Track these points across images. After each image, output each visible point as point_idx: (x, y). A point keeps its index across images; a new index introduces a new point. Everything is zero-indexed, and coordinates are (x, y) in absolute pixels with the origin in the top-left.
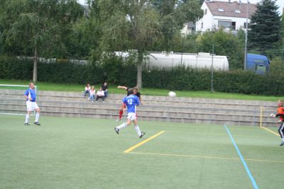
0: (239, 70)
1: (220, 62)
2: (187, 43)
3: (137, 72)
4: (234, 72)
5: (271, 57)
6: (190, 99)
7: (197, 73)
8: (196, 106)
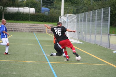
0: (39, 13)
1: (32, 10)
2: (20, 4)
3: (2, 14)
4: (37, 14)
5: (50, 9)
6: (21, 24)
7: (24, 15)
8: (24, 26)
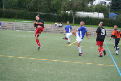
0: (107, 18)
1: (101, 15)
2: (90, 9)
3: (73, 18)
4: (106, 19)
5: (118, 14)
6: (91, 28)
7: (93, 19)
8: (93, 30)
